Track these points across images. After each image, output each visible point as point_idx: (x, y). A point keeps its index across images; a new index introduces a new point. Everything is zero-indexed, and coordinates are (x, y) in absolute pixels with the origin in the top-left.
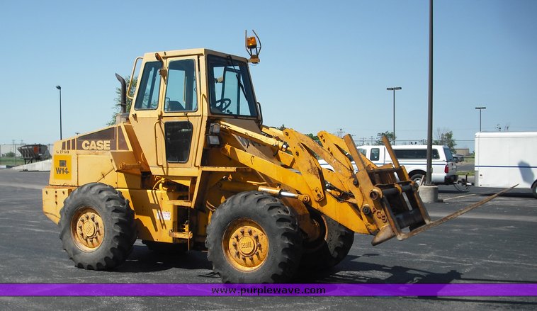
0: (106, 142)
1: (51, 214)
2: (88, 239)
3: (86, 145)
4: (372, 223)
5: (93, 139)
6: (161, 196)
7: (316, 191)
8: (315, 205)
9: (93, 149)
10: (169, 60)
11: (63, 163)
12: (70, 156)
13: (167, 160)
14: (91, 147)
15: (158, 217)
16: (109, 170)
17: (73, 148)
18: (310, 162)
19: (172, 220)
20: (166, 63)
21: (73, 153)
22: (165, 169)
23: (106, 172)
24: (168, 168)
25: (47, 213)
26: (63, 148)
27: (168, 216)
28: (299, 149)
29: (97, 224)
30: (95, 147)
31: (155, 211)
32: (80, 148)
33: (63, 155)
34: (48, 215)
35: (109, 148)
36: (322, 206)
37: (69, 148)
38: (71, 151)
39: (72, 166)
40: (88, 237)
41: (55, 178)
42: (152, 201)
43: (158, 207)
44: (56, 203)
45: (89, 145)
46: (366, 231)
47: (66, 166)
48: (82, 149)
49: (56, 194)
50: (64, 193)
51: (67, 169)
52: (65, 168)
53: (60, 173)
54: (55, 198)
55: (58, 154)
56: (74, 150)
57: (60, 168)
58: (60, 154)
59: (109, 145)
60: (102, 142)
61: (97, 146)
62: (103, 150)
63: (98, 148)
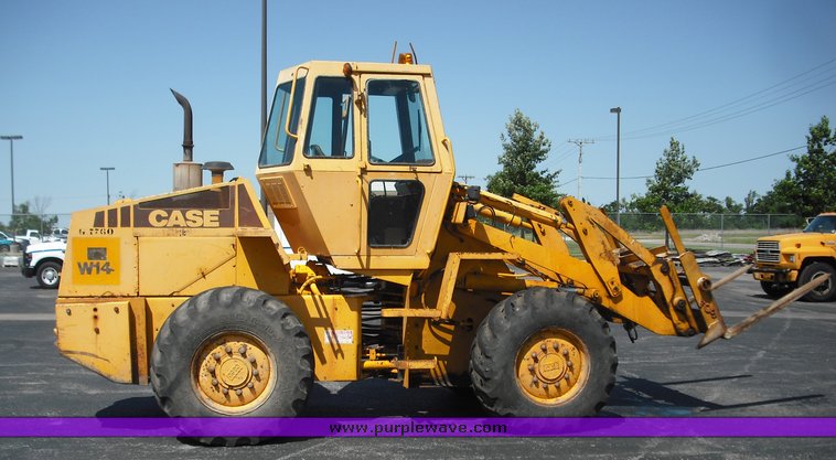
0: (207, 213)
1: (82, 353)
2: (232, 392)
3: (159, 218)
4: (683, 321)
5: (177, 207)
6: (334, 304)
7: (612, 283)
8: (606, 303)
9: (178, 226)
10: (365, 77)
11: (97, 253)
12: (118, 239)
13: (369, 243)
14: (172, 221)
15: (327, 341)
16: (217, 264)
17: (126, 224)
18: (603, 243)
19: (356, 342)
20: (361, 83)
21: (123, 234)
22: (364, 259)
23: (210, 268)
24: (369, 256)
25: (70, 352)
26: (99, 223)
27: (347, 337)
28: (588, 225)
29: (254, 363)
30: (181, 222)
31: (320, 331)
32: (143, 223)
33: (99, 238)
34: (73, 357)
35: (217, 224)
36: (616, 303)
37: (113, 223)
38: (119, 229)
40: (231, 387)
42: (313, 313)
43: (327, 323)
44: (97, 331)
45: (167, 218)
46: (673, 331)
47: (105, 259)
48: (149, 225)
49: (96, 314)
50: (117, 310)
51: (108, 264)
52: (102, 263)
53: (90, 273)
54: (92, 321)
55: (82, 236)
56: (127, 228)
57: (89, 262)
58: (90, 236)
59: (217, 218)
60: (199, 212)
61: (186, 219)
62: (202, 226)
63: (190, 224)
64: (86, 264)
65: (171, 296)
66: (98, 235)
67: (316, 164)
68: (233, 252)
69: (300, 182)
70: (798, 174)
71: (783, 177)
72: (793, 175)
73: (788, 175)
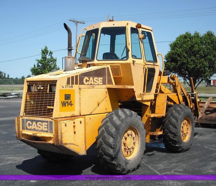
0: (99, 79)
1: (70, 144)
2: (129, 151)
3: (87, 81)
5: (91, 76)
9: (91, 84)
11: (68, 97)
12: (74, 90)
17: (76, 83)
20: (140, 31)
21: (76, 87)
23: (100, 102)
24: (143, 95)
25: (66, 144)
26: (68, 83)
28: (178, 84)
29: (134, 138)
30: (92, 83)
32: (82, 83)
33: (68, 90)
35: (102, 83)
37: (73, 83)
38: (74, 86)
39: (76, 98)
40: (129, 149)
41: (61, 110)
44: (75, 133)
45: (89, 81)
47: (70, 99)
48: (84, 84)
49: (74, 125)
50: (81, 122)
51: (71, 102)
52: (69, 101)
53: (65, 106)
54: (73, 128)
55: (63, 89)
56: (77, 85)
57: (65, 101)
58: (65, 89)
59: (102, 81)
60: (97, 78)
61: (94, 81)
62: (98, 84)
63: (95, 83)
64: (64, 102)
65: (90, 115)
66: (68, 88)
67: (137, 61)
68: (106, 95)
69: (132, 67)
70: (38, 66)
71: (33, 67)
72: (36, 66)
73: (35, 66)
